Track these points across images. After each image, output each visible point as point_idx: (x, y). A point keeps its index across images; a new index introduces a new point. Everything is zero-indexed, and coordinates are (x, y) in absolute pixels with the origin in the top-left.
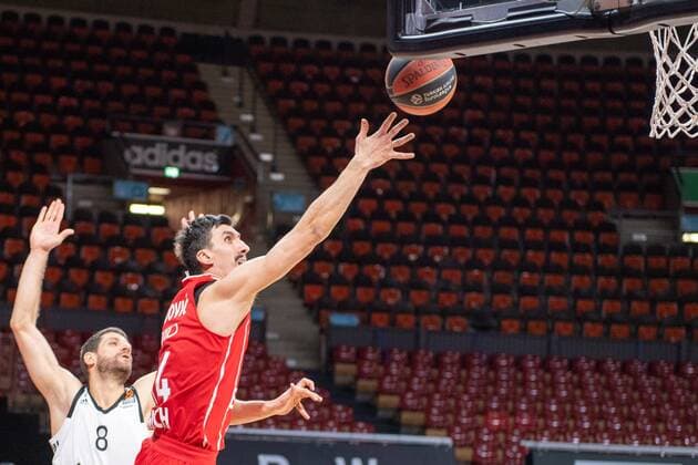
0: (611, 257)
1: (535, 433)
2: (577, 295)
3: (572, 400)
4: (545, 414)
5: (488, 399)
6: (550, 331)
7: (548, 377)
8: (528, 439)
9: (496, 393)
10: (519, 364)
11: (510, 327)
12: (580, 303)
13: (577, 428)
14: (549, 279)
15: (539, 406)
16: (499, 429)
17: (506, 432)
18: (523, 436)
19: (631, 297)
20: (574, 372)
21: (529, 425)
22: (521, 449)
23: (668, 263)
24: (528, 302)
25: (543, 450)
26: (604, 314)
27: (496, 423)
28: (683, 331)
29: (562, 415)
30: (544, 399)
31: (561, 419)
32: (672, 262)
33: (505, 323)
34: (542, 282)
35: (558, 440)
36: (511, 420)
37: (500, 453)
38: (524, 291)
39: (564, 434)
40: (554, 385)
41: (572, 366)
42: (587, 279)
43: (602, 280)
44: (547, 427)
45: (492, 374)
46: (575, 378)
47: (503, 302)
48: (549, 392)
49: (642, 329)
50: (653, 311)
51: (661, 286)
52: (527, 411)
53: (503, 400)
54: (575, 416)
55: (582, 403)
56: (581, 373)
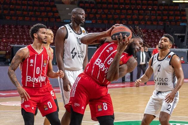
0: (31, 2)
1: (14, 43)
2: (23, 10)
3: (22, 35)
4: (16, 39)
5: (3, 35)
6: (17, 19)
7: (17, 30)
8: (12, 44)
9: (4, 33)
10: (10, 27)
11: (8, 18)
12: (24, 12)
13: (24, 42)
14: (17, 7)
15: (15, 36)
16: (5, 42)
17: (7, 43)
18: (11, 44)
19: (36, 11)
20: (23, 29)
21: (12, 41)
22: (10, 47)
23: (44, 3)
24: (12, 12)
25: (16, 47)
26: (30, 15)
27: (5, 40)
28: (48, 19)
29: (20, 38)
30: (16, 35)
31: (20, 40)
32: (45, 3)
33: (7, 17)
34: (15, 7)
35: (19, 45)
36: (8, 40)
37: (5, 48)
38: (11, 10)
39: (21, 43)
40: (18, 31)
41: (22, 27)
42: (25, 7)
43: (29, 7)
44: (17, 41)
45: (3, 29)
46: (23, 30)
47: (6, 12)
48: (17, 33)
49: (38, 18)
50: (41, 14)
51: (43, 8)
52: (12, 38)
53: (6, 35)
54: (23, 39)
55: (25, 36)
56: (24, 29)
